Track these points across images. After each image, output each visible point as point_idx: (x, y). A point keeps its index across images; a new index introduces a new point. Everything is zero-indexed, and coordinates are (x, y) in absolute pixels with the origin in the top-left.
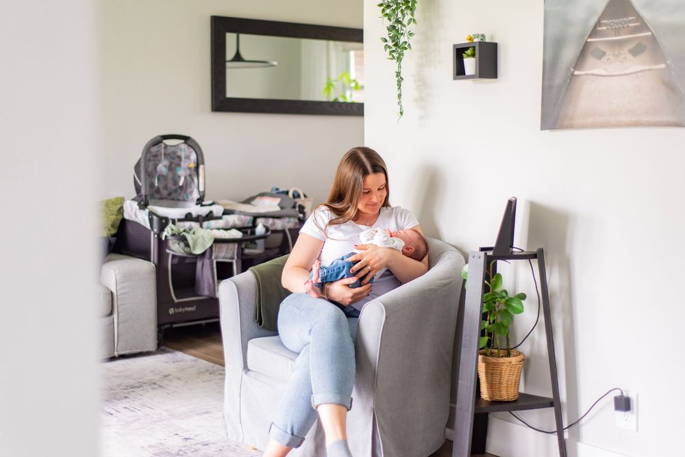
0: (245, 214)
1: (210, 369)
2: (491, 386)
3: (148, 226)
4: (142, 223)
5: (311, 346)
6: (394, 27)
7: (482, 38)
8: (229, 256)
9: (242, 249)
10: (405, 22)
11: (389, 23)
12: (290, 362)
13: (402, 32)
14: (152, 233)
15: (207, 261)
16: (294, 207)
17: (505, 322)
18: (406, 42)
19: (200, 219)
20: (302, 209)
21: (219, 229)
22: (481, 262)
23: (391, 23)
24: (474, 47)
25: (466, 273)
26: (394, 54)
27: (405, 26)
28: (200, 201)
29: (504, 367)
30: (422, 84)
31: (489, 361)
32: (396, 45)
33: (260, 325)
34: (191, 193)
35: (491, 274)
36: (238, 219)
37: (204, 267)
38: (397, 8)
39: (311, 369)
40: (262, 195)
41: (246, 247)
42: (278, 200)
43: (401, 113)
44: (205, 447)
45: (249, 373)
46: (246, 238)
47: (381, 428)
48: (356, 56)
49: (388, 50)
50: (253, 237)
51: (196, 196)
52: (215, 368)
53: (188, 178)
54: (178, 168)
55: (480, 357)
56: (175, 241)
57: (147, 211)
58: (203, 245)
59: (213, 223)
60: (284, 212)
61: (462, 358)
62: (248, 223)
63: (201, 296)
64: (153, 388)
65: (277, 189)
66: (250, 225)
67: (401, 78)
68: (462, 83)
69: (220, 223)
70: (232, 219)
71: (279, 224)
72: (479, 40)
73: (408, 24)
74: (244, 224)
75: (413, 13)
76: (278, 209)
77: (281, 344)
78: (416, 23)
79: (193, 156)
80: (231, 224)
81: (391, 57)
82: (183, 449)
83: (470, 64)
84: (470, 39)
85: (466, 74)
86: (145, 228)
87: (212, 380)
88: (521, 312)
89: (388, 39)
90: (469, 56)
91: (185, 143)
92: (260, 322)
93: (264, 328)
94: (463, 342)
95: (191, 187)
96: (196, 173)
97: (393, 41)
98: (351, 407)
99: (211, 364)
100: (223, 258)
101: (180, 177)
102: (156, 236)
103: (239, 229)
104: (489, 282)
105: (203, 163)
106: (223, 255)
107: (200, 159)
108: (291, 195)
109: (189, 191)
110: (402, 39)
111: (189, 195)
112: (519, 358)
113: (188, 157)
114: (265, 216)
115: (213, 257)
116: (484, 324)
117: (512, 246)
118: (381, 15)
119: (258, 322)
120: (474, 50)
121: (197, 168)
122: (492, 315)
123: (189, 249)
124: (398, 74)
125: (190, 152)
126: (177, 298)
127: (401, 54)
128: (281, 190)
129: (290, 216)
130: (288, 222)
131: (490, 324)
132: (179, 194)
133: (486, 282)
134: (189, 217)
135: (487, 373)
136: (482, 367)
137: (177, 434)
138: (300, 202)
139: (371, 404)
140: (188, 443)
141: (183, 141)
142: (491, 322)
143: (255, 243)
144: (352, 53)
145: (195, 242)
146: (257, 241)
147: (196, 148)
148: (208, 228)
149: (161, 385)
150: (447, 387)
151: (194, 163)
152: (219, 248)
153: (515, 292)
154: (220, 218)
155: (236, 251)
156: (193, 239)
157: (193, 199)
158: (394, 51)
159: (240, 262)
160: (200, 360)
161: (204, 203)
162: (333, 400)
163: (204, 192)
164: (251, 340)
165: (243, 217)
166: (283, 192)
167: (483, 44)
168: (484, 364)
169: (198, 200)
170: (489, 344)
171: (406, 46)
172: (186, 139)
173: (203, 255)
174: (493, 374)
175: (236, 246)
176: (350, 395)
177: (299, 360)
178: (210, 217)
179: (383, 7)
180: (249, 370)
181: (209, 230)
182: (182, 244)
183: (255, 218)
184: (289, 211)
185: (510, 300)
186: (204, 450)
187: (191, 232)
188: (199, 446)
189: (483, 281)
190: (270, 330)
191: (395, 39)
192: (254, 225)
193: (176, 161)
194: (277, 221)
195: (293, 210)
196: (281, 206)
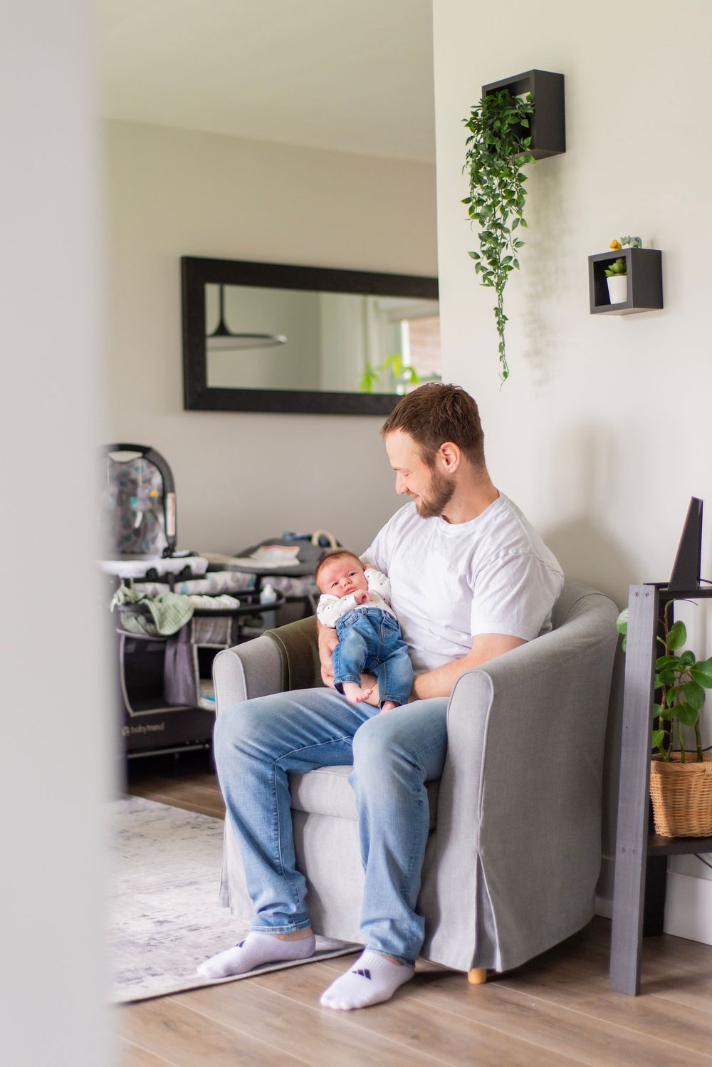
0: (244, 571)
1: (193, 821)
2: (673, 811)
6: (489, 234)
7: (635, 243)
8: (220, 638)
9: (240, 628)
10: (508, 225)
11: (482, 229)
13: (503, 241)
15: (182, 647)
17: (692, 702)
18: (510, 258)
19: (170, 578)
21: (200, 595)
22: (650, 601)
23: (485, 229)
24: (624, 258)
25: (625, 624)
26: (492, 278)
27: (508, 231)
28: (168, 552)
29: (694, 780)
30: (538, 326)
31: (668, 770)
32: (494, 263)
34: (154, 540)
35: (666, 625)
36: (232, 578)
37: (178, 657)
38: (494, 205)
40: (269, 543)
41: (246, 625)
42: (295, 551)
43: (506, 374)
44: (193, 932)
46: (246, 608)
47: (491, 884)
48: (412, 330)
49: (481, 273)
50: (255, 607)
51: (161, 543)
52: (200, 820)
53: (149, 516)
54: (132, 499)
55: (653, 764)
56: (129, 614)
58: (176, 620)
59: (191, 585)
60: (306, 567)
61: (622, 765)
62: (248, 586)
63: (173, 706)
65: (292, 534)
66: (252, 588)
67: (504, 317)
68: (604, 318)
69: (203, 585)
70: (222, 579)
71: (299, 588)
72: (631, 246)
73: (513, 229)
74: (241, 586)
75: (520, 209)
76: (296, 562)
78: (526, 225)
79: (157, 480)
80: (220, 586)
81: (487, 282)
82: (156, 936)
83: (618, 287)
84: (616, 247)
85: (612, 303)
87: (196, 837)
89: (481, 254)
90: (615, 273)
91: (143, 457)
94: (624, 737)
95: (153, 530)
96: (161, 507)
97: (489, 258)
99: (193, 814)
100: (208, 642)
101: (134, 514)
103: (235, 595)
104: (664, 638)
105: (173, 490)
106: (208, 636)
107: (168, 483)
108: (315, 541)
109: (149, 536)
110: (504, 253)
111: (150, 543)
113: (148, 481)
114: (276, 574)
115: (193, 641)
116: (657, 709)
117: (699, 580)
118: (469, 217)
120: (624, 262)
121: (163, 499)
122: (670, 692)
123: (152, 627)
124: (498, 311)
125: (152, 473)
126: (135, 710)
127: (503, 278)
128: (298, 535)
131: (666, 707)
132: (135, 543)
133: (658, 638)
134: (151, 576)
135: (665, 790)
136: (656, 781)
137: (144, 916)
139: (473, 843)
140: (164, 928)
141: (139, 454)
142: (669, 705)
143: (260, 618)
144: (405, 326)
145: (163, 615)
146: (264, 615)
147: (162, 466)
148: (183, 593)
150: (597, 823)
151: (158, 490)
152: (202, 624)
153: (706, 653)
154: (202, 577)
155: (229, 631)
156: (159, 609)
157: (156, 551)
158: (491, 273)
160: (174, 808)
161: (175, 554)
163: (175, 537)
165: (239, 575)
166: (303, 538)
167: (637, 252)
168: (659, 775)
169: (165, 550)
170: (666, 741)
171: (511, 264)
172: (145, 451)
173: (175, 637)
174: (674, 791)
175: (230, 621)
178: (186, 575)
179: (471, 204)
181: (185, 596)
182: (142, 619)
183: (260, 576)
185: (701, 665)
186: (192, 937)
187: (157, 599)
188: (183, 932)
189: (655, 638)
191: (492, 255)
192: (258, 589)
193: (130, 487)
194: (296, 583)
196: (300, 558)
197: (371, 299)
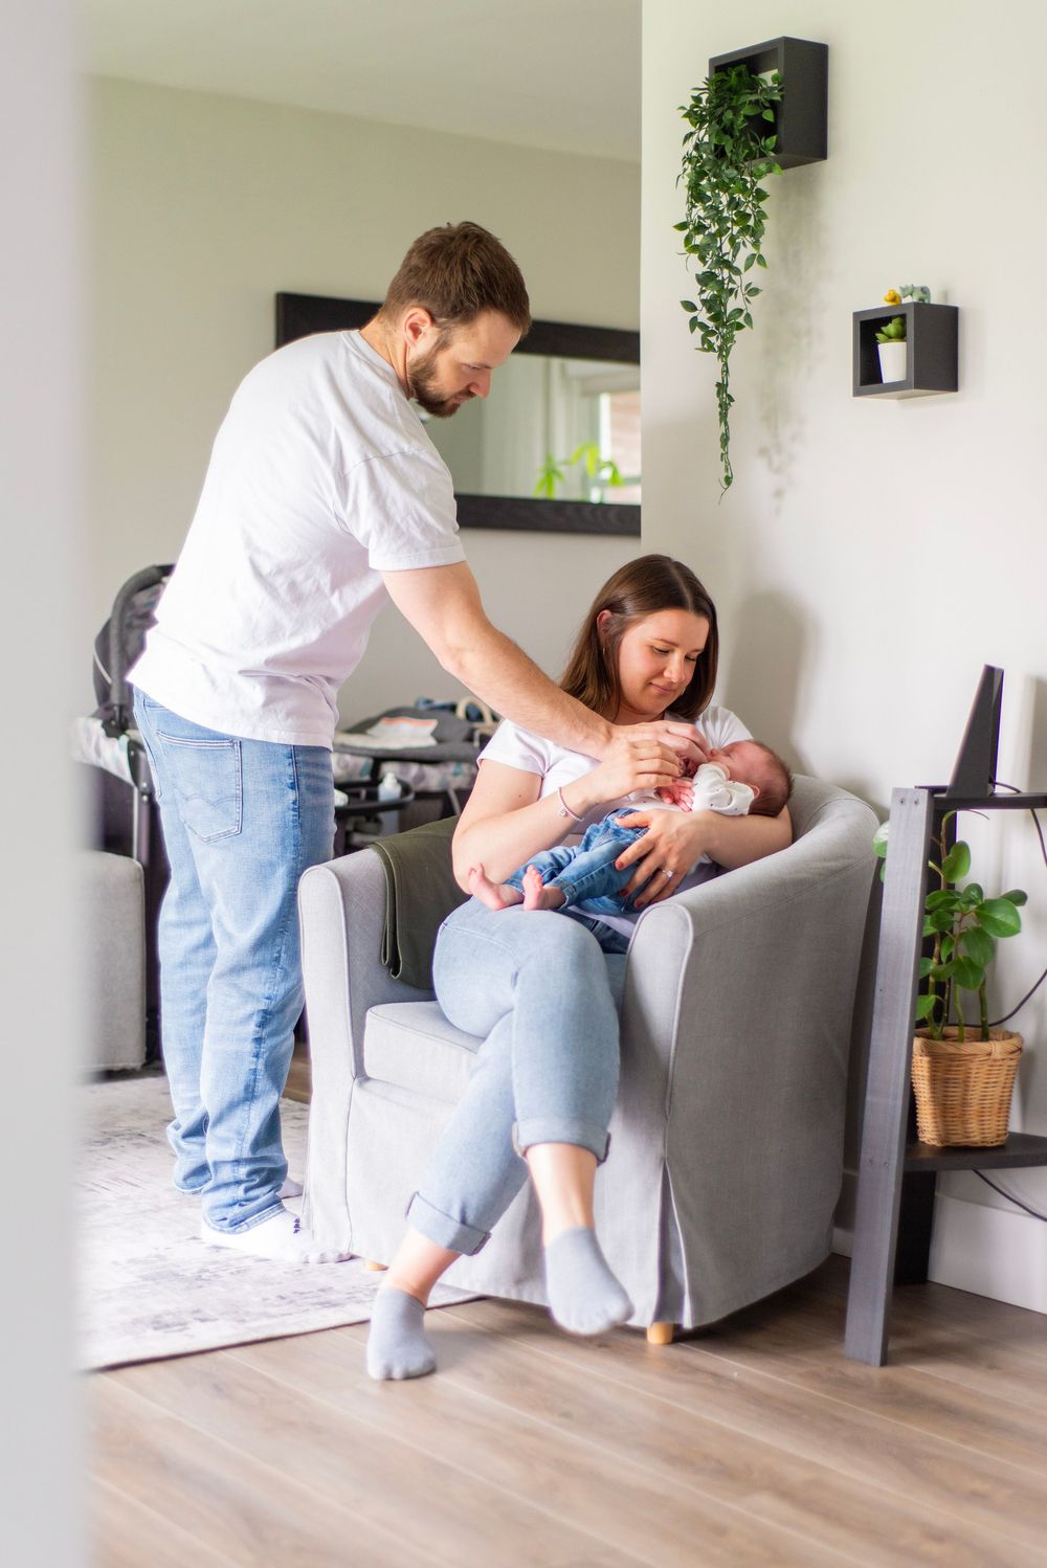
0: (355, 752)
2: (944, 1109)
3: (127, 777)
4: (113, 770)
5: (515, 1012)
6: (711, 276)
7: (921, 295)
9: (348, 835)
10: (739, 263)
11: (701, 269)
12: (465, 1056)
13: (731, 286)
14: (136, 791)
17: (977, 957)
18: (741, 311)
22: (920, 812)
23: (706, 269)
24: (903, 317)
25: (885, 844)
26: (713, 339)
27: (737, 272)
29: (974, 1066)
31: (940, 1051)
32: (716, 318)
33: (395, 973)
35: (943, 845)
38: (720, 233)
39: (514, 1063)
40: (394, 714)
41: (357, 830)
42: (432, 725)
45: (369, 1085)
46: (357, 805)
47: (683, 1206)
48: (614, 408)
49: (698, 333)
50: (372, 804)
55: (917, 1042)
57: (124, 739)
60: (445, 750)
61: (874, 1043)
62: (361, 774)
64: (139, 1146)
65: (428, 702)
66: (367, 778)
67: (729, 397)
68: (874, 403)
71: (434, 778)
72: (915, 299)
73: (746, 269)
74: (350, 775)
75: (758, 240)
76: (432, 742)
77: (441, 1017)
78: (765, 264)
81: (705, 346)
82: (210, 1267)
83: (893, 358)
84: (894, 300)
85: (884, 381)
86: (120, 782)
88: (1014, 931)
89: (699, 305)
90: (890, 338)
92: (394, 966)
93: (404, 980)
94: (877, 1003)
97: (709, 311)
98: (606, 1155)
102: (145, 798)
103: (345, 787)
104: (939, 864)
110: (732, 304)
112: (1010, 1045)
114: (402, 758)
116: (926, 965)
117: (992, 781)
118: (683, 249)
119: (389, 966)
120: (903, 324)
122: (947, 942)
124: (722, 387)
127: (727, 340)
128: (439, 702)
129: (459, 760)
130: (455, 774)
131: (940, 962)
133: (931, 864)
135: (933, 1080)
136: (922, 1067)
138: (482, 727)
139: (658, 1148)
140: (221, 1256)
142: (944, 959)
143: (378, 821)
144: (605, 401)
146: (382, 816)
149: (157, 1138)
150: (838, 1123)
153: (999, 888)
158: (712, 333)
162: (565, 1135)
164: (374, 1009)
165: (348, 758)
166: (443, 708)
167: (923, 309)
168: (926, 1059)
170: (939, 1012)
171: (741, 320)
174: (946, 1081)
176: (604, 1128)
177: (486, 1049)
179: (686, 232)
180: (368, 1079)
183: (379, 760)
184: (458, 748)
185: (991, 904)
188: (248, 1263)
189: (926, 864)
190: (417, 986)
191: (714, 306)
192: (376, 779)
194: (429, 770)
195: (467, 745)
196: (438, 736)
197: (556, 362)
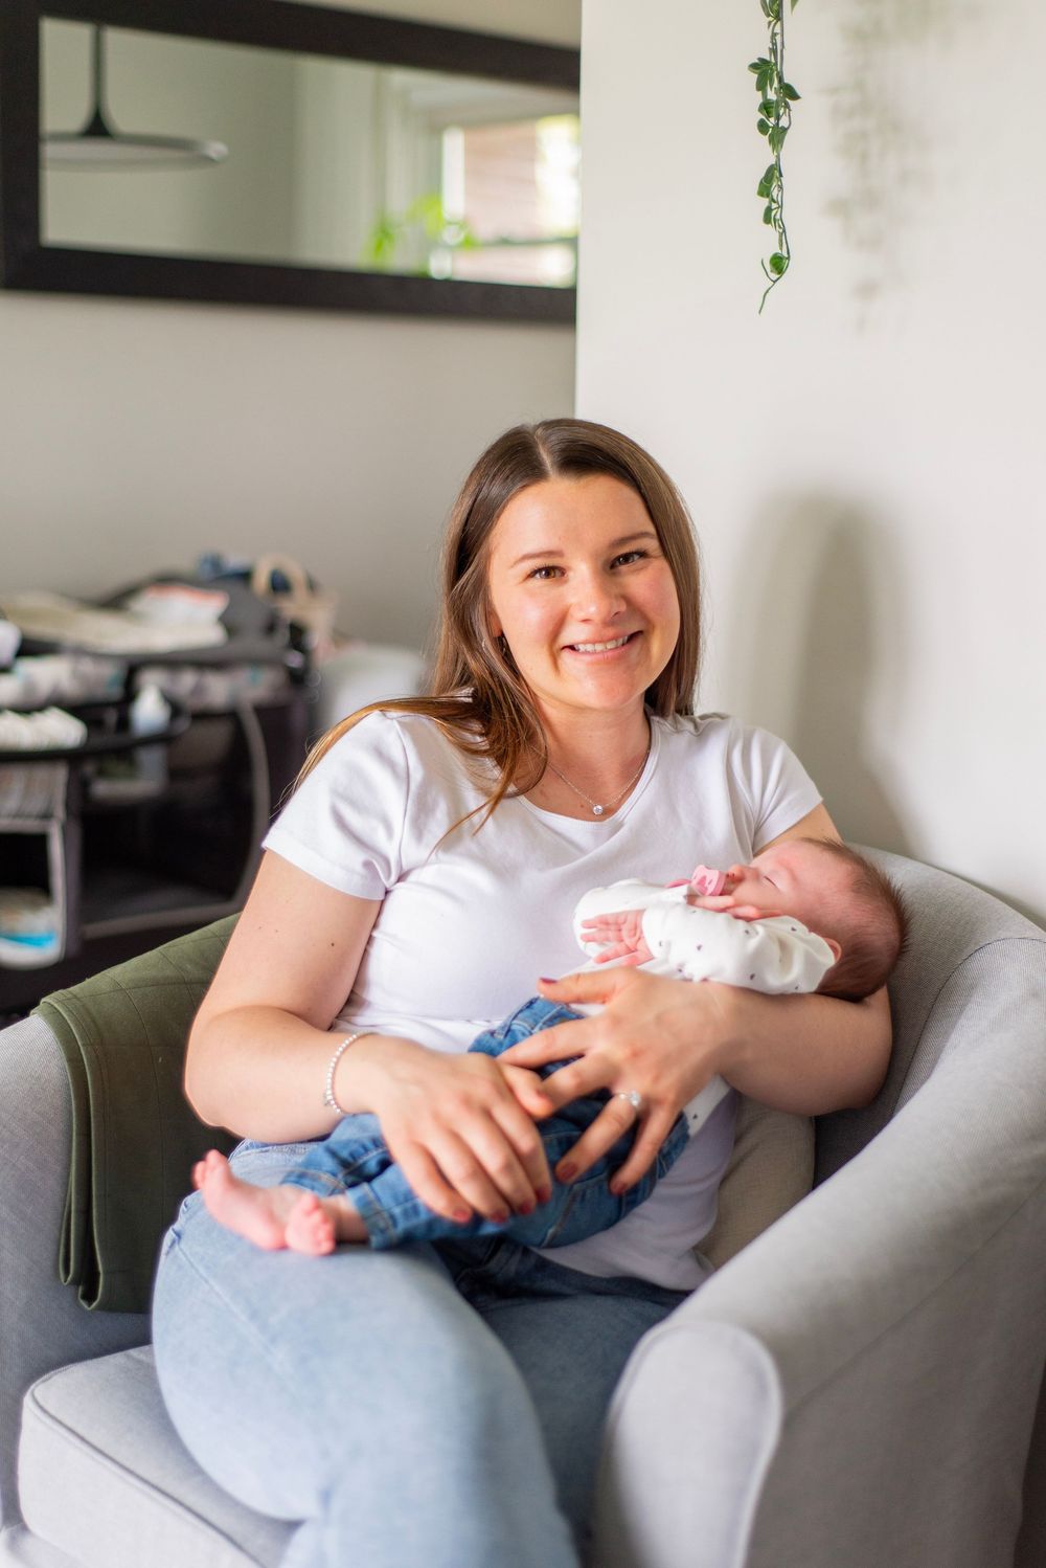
0: (99, 656)
8: (35, 808)
9: (86, 784)
16: (271, 628)
20: (297, 636)
33: (89, 1296)
36: (71, 673)
40: (167, 581)
41: (101, 776)
42: (218, 603)
43: (778, 264)
46: (100, 741)
48: (471, 152)
50: (124, 739)
60: (239, 646)
62: (108, 688)
65: (217, 562)
66: (115, 694)
67: (785, 88)
70: (48, 674)
71: (219, 690)
74: (91, 689)
76: (218, 635)
80: (42, 690)
92: (85, 1281)
103: (76, 709)
106: (10, 805)
108: (261, 580)
114: (171, 662)
119: (76, 1282)
128: (228, 565)
129: (256, 662)
130: (251, 683)
138: (292, 608)
143: (133, 762)
144: (454, 145)
146: (141, 754)
154: (5, 670)
155: (60, 792)
159: (76, 832)
165: (87, 665)
166: (235, 575)
175: (60, 775)
183: (133, 668)
184: (254, 643)
192: (130, 693)
194: (212, 678)
195: (268, 638)
196: (228, 622)
